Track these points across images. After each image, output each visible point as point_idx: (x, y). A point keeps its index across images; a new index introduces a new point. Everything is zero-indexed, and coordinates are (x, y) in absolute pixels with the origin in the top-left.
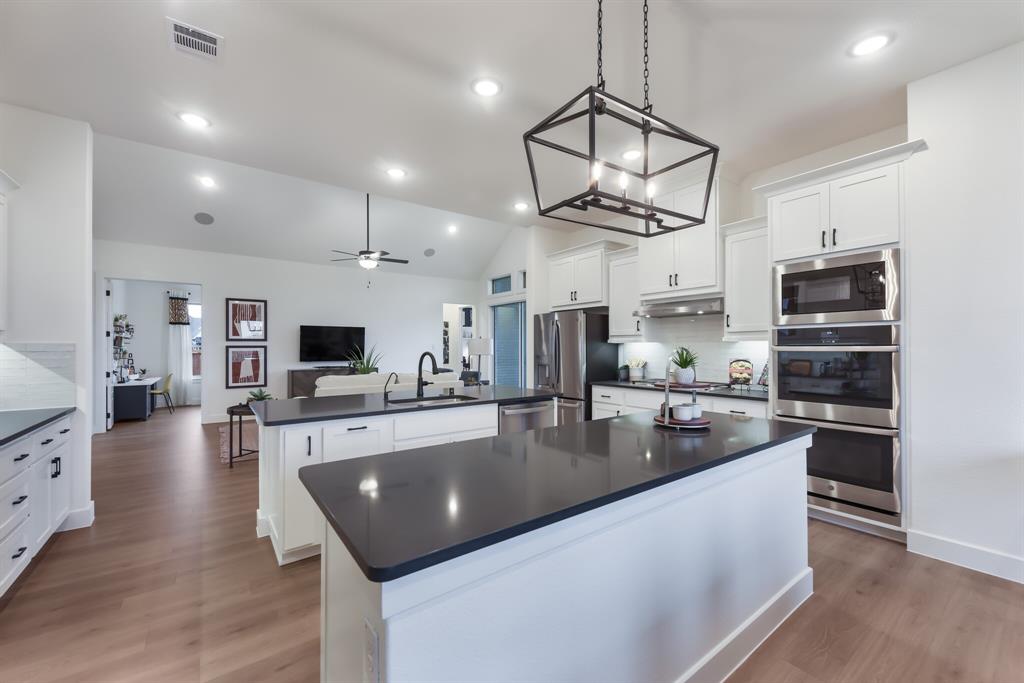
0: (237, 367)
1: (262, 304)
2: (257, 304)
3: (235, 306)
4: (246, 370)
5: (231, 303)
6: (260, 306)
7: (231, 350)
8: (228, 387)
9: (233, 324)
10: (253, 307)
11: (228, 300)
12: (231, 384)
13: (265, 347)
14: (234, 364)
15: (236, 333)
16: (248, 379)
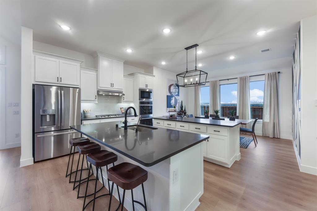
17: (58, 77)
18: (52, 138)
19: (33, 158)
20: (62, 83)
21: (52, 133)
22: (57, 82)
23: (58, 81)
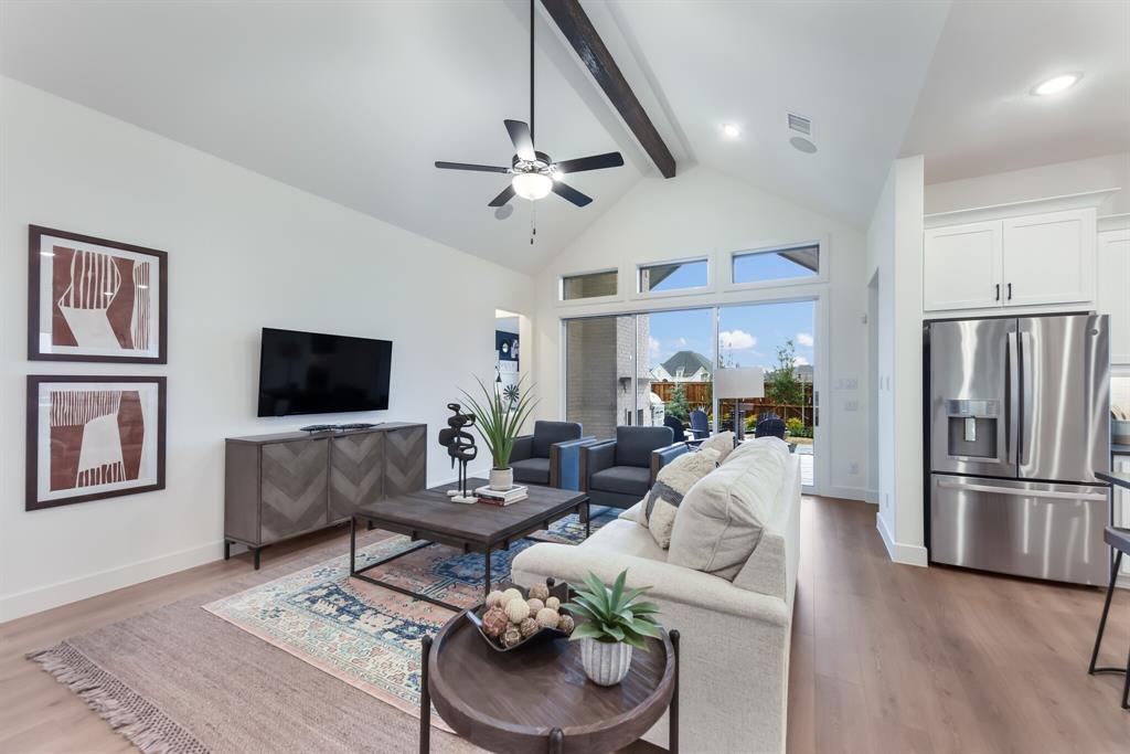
0: (68, 439)
1: (154, 261)
2: (139, 259)
3: (62, 258)
4: (101, 444)
5: (47, 242)
6: (146, 265)
7: (45, 390)
8: (32, 503)
9: (56, 310)
10: (126, 266)
11: (36, 233)
12: (45, 493)
13: (162, 382)
14: (56, 432)
15: (63, 334)
16: (106, 473)
17: (998, 286)
18: (962, 499)
19: (925, 549)
20: (1012, 303)
21: (962, 480)
22: (994, 304)
23: (998, 299)
